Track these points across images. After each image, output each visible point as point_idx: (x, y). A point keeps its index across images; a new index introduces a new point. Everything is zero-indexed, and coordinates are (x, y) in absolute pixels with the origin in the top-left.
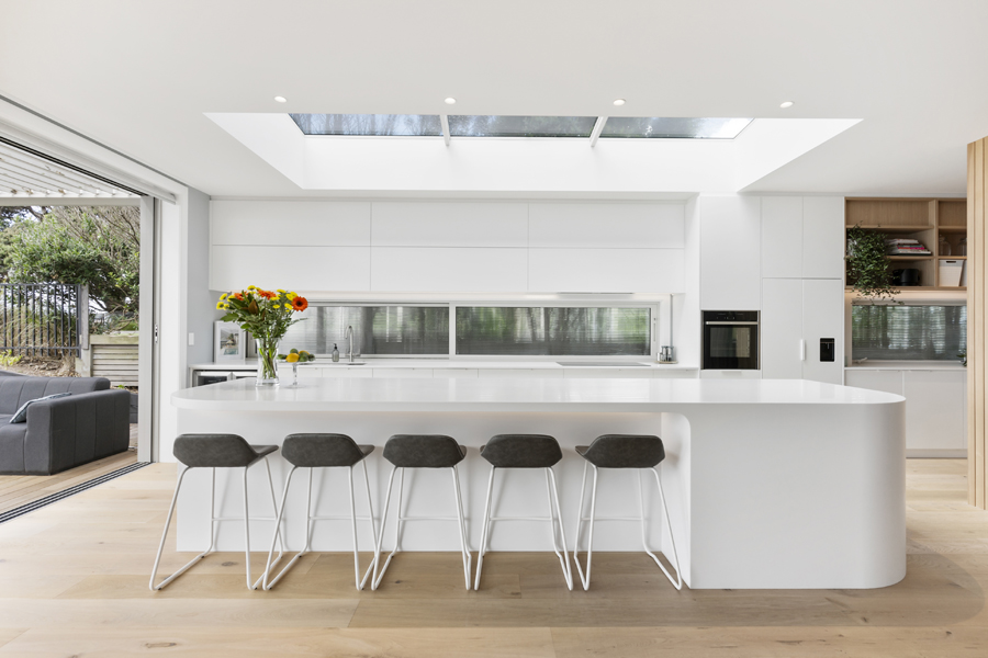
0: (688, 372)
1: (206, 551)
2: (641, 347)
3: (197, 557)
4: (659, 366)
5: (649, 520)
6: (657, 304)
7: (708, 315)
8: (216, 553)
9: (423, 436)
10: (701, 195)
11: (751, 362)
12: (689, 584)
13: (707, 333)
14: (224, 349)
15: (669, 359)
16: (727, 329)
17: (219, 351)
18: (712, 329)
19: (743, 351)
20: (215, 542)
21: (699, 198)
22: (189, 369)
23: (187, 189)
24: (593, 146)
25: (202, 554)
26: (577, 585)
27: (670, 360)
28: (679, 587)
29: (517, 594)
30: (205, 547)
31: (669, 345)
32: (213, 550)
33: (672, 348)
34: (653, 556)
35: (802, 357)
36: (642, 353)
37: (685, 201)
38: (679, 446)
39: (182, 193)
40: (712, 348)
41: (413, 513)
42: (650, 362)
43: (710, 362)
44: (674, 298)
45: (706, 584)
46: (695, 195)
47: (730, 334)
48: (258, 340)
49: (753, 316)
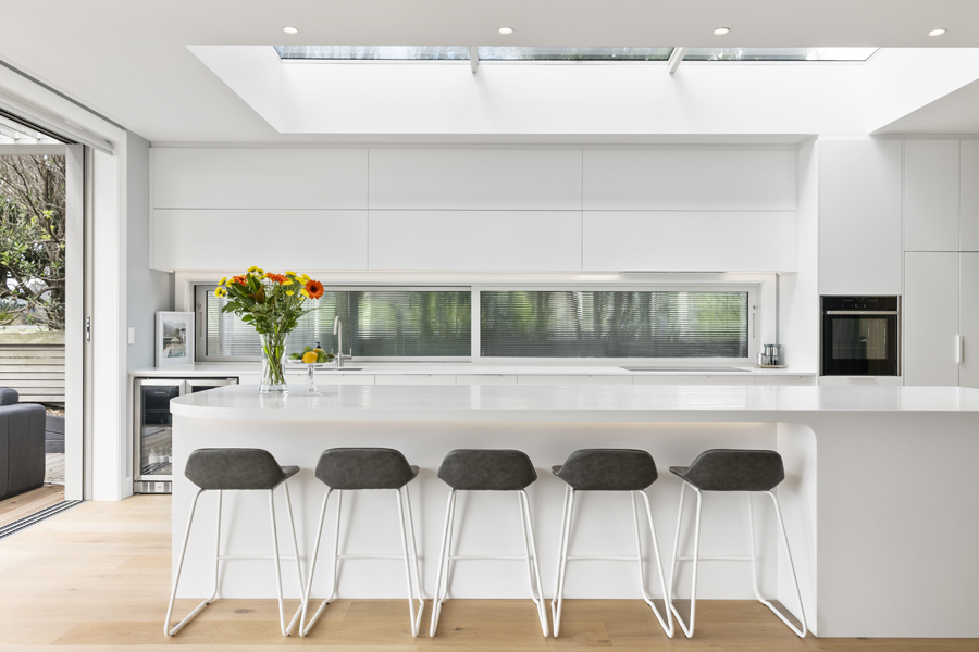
0: (802, 379)
1: (210, 598)
2: (734, 347)
3: (202, 604)
4: (760, 371)
5: (761, 560)
6: (758, 286)
7: (828, 302)
8: (221, 601)
9: (490, 451)
10: (820, 138)
11: (888, 366)
12: (815, 632)
13: (827, 325)
14: (168, 349)
15: (775, 361)
16: (853, 320)
17: (162, 352)
18: (834, 321)
19: (877, 351)
20: (219, 587)
21: (817, 142)
22: (129, 375)
23: (125, 133)
24: (672, 73)
25: (207, 601)
26: (678, 633)
27: (776, 363)
28: (803, 635)
29: (606, 641)
30: (209, 594)
31: (774, 343)
32: (217, 597)
33: (778, 347)
34: (768, 604)
35: (958, 359)
36: (735, 354)
37: (799, 146)
38: (801, 466)
39: (119, 138)
40: (835, 347)
41: (465, 551)
42: (751, 365)
43: (832, 364)
44: (782, 279)
45: (836, 631)
46: (812, 138)
47: (857, 328)
48: (261, 335)
49: (891, 303)
